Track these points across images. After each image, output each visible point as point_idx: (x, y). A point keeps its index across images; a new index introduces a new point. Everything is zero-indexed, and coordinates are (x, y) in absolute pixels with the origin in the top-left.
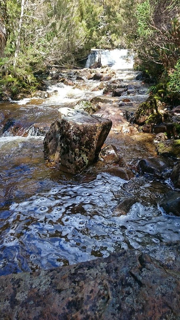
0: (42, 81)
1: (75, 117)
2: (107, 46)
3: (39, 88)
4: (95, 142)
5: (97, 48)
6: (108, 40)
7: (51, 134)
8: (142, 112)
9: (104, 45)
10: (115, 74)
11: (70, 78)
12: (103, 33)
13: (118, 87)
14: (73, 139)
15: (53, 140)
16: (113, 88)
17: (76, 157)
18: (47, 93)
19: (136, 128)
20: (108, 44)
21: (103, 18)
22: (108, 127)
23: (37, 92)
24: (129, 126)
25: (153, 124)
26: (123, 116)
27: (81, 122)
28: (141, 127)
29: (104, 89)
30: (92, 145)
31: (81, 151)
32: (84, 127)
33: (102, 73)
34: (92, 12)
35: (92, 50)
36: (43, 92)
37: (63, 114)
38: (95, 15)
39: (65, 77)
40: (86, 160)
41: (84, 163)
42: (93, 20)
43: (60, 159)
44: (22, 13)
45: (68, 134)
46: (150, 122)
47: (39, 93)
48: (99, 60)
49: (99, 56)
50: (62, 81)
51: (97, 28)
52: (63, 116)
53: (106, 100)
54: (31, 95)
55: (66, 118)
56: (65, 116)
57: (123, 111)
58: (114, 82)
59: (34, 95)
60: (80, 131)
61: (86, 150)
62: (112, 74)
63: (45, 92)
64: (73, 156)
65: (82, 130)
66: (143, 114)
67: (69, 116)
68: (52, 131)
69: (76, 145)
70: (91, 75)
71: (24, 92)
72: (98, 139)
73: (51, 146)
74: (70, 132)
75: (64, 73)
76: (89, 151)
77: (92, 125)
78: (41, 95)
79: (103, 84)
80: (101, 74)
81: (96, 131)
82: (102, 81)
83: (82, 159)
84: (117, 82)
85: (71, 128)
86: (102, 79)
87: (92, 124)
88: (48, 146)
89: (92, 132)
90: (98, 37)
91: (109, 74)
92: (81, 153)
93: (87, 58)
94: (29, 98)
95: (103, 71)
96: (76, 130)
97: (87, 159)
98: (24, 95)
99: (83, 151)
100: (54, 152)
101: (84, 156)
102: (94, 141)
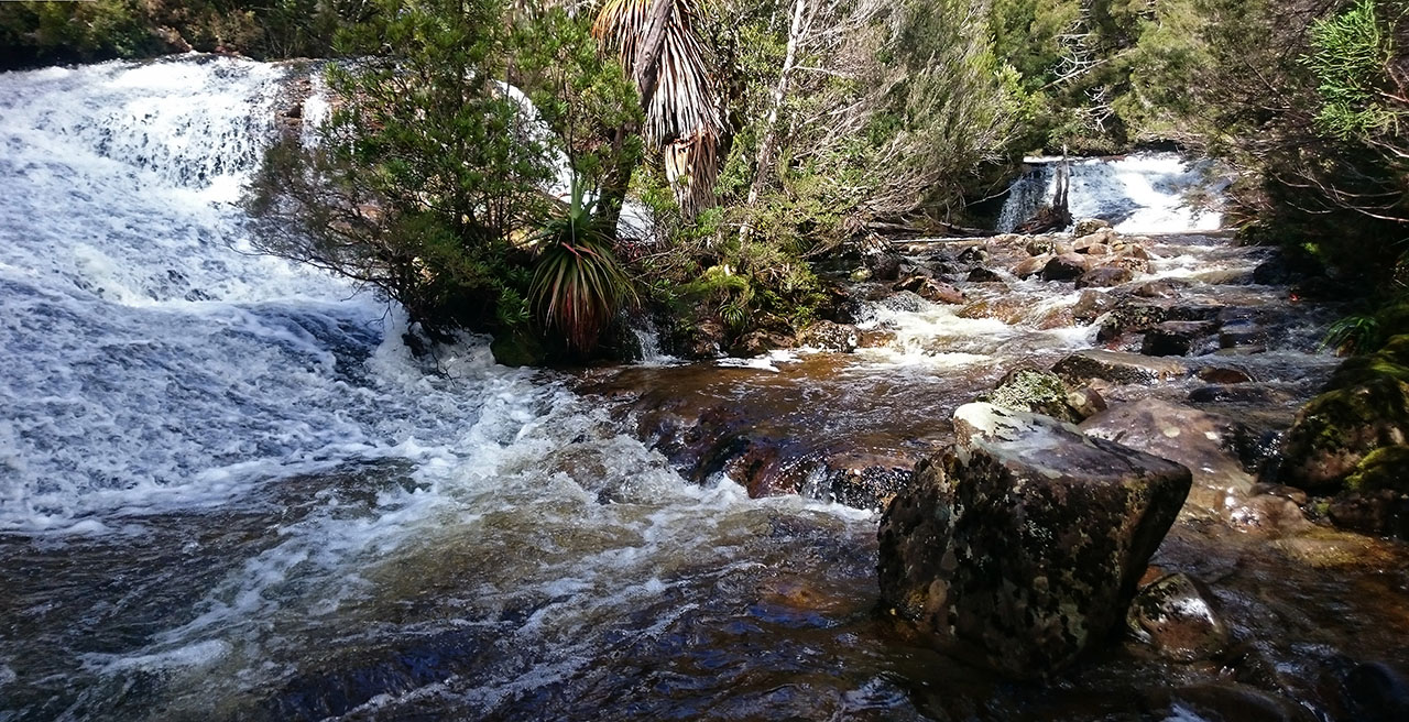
0: (834, 285)
1: (1025, 443)
2: (1095, 144)
3: (824, 314)
4: (1120, 555)
5: (1046, 153)
6: (1099, 121)
7: (913, 502)
8: (1324, 433)
9: (1080, 140)
10: (1147, 259)
11: (941, 271)
12: (1079, 96)
13: (1173, 314)
14: (1027, 533)
15: (921, 528)
16: (1145, 319)
17: (1036, 610)
18: (858, 331)
19: (1296, 506)
20: (1096, 135)
21: (1075, 42)
22: (1172, 495)
23: (818, 327)
24: (1257, 492)
25: (1390, 493)
26: (1224, 446)
27: (1055, 468)
28: (1323, 505)
29: (1100, 320)
30: (1107, 569)
31: (1059, 587)
32: (1068, 486)
33: (1084, 251)
34: (1030, 23)
35: (1027, 160)
36: (841, 328)
37: (977, 431)
38: (1045, 34)
39: (923, 271)
40: (1079, 627)
41: (1071, 639)
42: (1036, 51)
43: (953, 609)
44: (790, 59)
45: (1002, 511)
46: (1372, 483)
47: (824, 329)
48: (1057, 199)
49: (1059, 183)
50: (914, 288)
51: (1051, 78)
52: (979, 436)
53: (1124, 369)
54: (794, 337)
55: (989, 447)
56: (985, 437)
57: (1220, 423)
58: (1144, 292)
59: (806, 338)
60: (1055, 502)
61: (1079, 586)
62: (1133, 259)
63: (847, 328)
64: (1022, 605)
65: (1063, 502)
66: (1331, 443)
67: (1000, 437)
68: (920, 490)
69: (1037, 559)
70: (1032, 262)
71: (770, 328)
72: (1129, 543)
73: (912, 549)
74: (1012, 503)
75: (915, 253)
76: (1093, 593)
77: (1104, 481)
78: (834, 339)
79: (1094, 299)
80: (1080, 258)
81: (1124, 510)
82: (1086, 285)
83: (1060, 624)
84: (1161, 293)
85: (1016, 490)
86: (1085, 279)
87: (1102, 477)
88: (899, 548)
89: (1104, 510)
90: (1057, 111)
91: (1115, 258)
92: (1057, 596)
93: (1008, 195)
94: (786, 347)
95: (1085, 246)
96: (1037, 498)
97: (1084, 626)
98: (768, 339)
99: (1067, 589)
100: (925, 576)
101: (1070, 609)
102: (1116, 550)
